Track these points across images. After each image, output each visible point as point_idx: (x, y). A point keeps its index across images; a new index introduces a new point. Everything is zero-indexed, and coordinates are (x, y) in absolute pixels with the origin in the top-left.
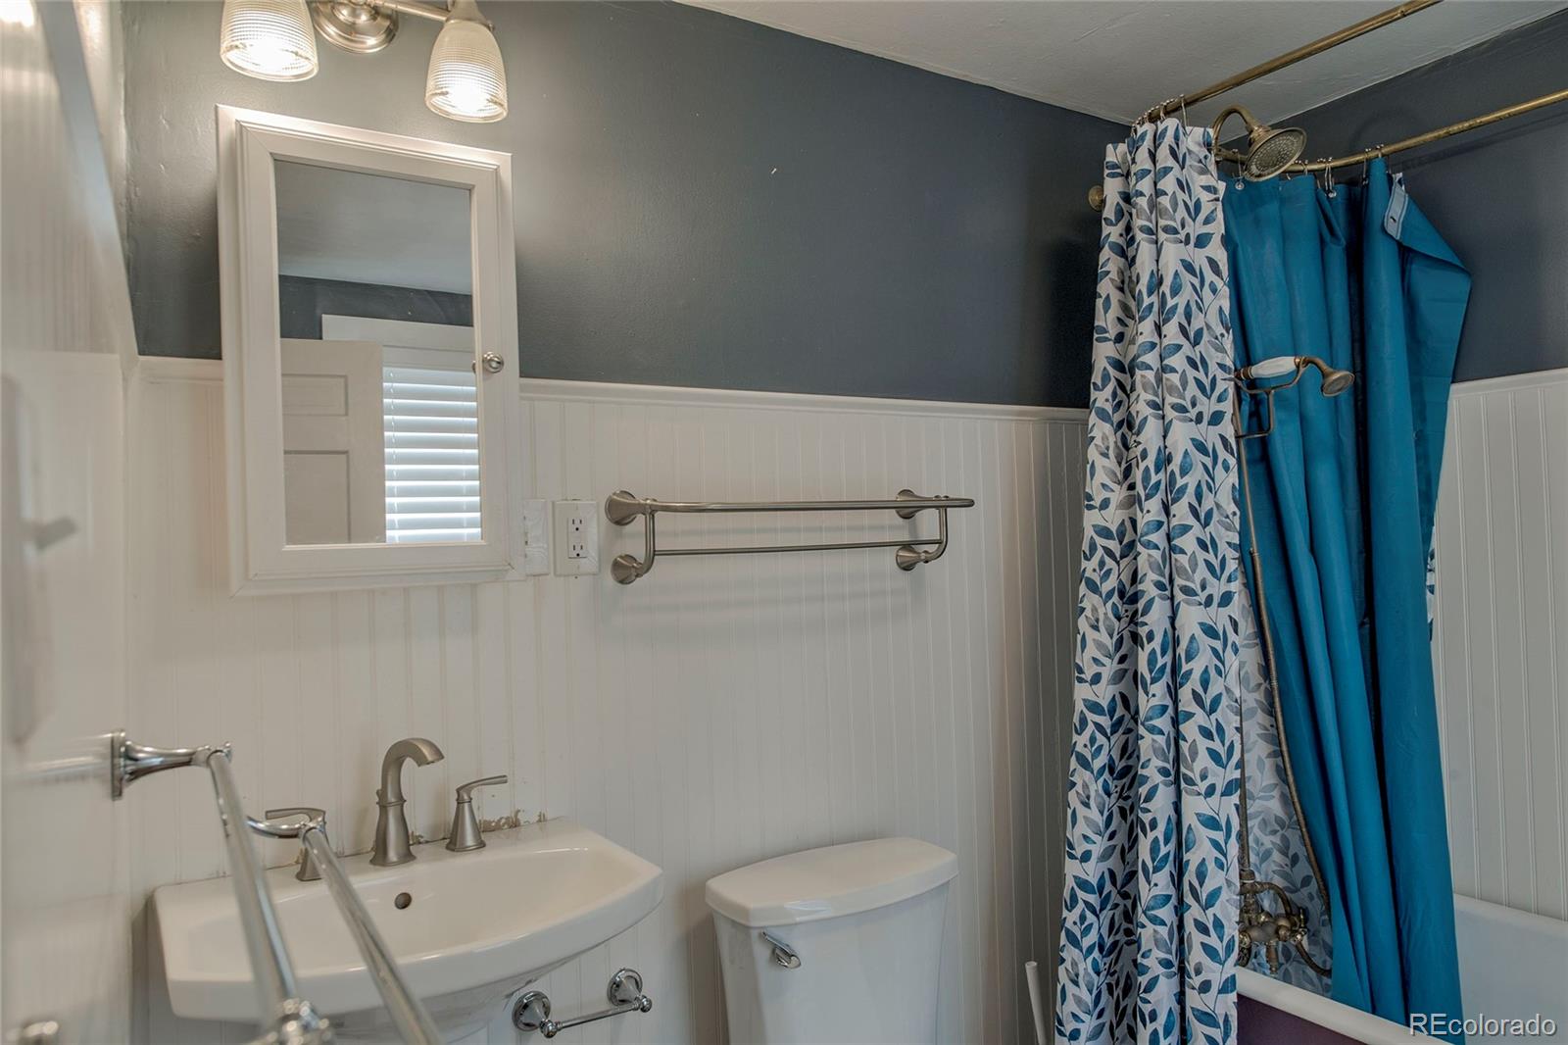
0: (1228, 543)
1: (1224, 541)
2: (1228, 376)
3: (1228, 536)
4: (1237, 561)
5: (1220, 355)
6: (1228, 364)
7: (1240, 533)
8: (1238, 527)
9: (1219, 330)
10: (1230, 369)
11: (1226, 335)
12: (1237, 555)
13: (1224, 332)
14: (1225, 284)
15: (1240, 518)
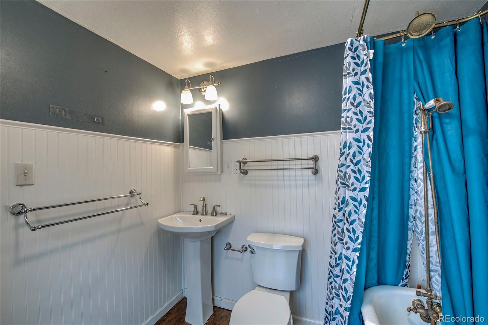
0: (367, 171)
1: (365, 170)
2: (372, 115)
3: (367, 169)
4: (370, 177)
5: (369, 108)
6: (372, 111)
7: (371, 168)
8: (370, 166)
9: (369, 100)
10: (373, 112)
11: (372, 101)
12: (370, 175)
13: (371, 100)
14: (371, 84)
15: (371, 163)
